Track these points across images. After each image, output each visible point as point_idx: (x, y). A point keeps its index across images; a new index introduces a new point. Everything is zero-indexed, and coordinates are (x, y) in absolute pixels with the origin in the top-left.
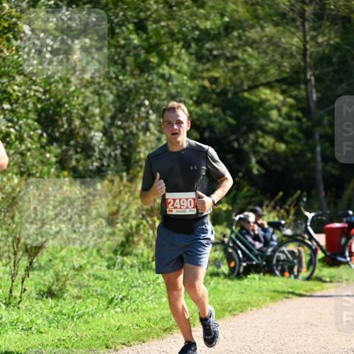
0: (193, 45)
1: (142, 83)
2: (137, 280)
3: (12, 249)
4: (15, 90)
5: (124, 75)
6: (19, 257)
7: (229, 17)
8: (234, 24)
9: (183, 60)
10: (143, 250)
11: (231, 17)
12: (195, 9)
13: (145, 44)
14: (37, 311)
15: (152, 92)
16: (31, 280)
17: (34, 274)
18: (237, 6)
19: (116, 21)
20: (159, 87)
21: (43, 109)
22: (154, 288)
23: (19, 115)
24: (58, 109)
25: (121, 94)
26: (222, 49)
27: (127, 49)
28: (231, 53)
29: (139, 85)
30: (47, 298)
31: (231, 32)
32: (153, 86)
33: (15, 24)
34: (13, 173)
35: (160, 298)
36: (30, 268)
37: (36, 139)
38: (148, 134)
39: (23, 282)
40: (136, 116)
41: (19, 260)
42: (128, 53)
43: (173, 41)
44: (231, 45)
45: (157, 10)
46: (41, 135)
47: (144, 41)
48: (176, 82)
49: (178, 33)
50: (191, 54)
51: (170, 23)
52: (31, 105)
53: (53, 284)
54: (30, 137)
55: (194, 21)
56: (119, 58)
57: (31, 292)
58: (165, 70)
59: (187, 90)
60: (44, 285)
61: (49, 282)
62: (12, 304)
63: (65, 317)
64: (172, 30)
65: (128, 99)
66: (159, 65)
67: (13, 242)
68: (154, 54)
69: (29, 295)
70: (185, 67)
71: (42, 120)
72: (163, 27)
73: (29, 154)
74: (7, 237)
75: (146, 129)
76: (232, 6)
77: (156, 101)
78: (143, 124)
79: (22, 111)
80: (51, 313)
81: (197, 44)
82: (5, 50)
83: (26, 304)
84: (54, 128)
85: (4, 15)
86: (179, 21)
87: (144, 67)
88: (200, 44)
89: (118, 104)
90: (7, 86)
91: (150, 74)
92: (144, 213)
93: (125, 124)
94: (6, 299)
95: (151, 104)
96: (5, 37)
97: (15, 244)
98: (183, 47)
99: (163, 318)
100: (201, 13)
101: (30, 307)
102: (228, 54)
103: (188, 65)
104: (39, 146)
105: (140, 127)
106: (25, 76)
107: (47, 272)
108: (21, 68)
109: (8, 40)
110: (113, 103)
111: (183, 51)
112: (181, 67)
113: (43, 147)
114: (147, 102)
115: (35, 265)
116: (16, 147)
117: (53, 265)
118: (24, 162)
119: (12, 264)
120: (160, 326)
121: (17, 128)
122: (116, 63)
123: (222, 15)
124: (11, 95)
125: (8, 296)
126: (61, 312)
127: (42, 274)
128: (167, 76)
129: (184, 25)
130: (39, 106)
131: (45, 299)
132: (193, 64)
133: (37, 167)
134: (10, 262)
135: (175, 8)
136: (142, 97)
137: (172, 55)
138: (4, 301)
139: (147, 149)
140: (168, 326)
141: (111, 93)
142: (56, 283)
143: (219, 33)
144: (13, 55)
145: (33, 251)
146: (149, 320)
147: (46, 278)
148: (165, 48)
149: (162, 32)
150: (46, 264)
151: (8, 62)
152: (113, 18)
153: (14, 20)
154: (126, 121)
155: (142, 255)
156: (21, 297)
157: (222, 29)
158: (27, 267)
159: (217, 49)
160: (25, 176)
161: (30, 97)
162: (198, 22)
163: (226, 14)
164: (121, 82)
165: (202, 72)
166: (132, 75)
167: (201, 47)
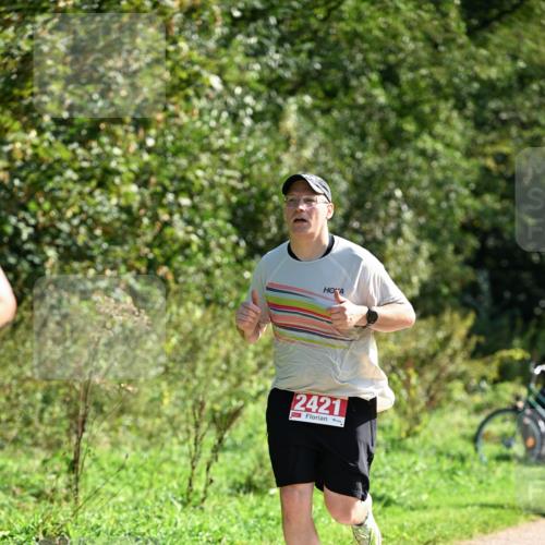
0: (470, 105)
1: (390, 163)
2: (383, 465)
3: (192, 419)
4: (199, 176)
5: (364, 150)
6: (202, 430)
7: (525, 61)
8: (532, 72)
9: (454, 127)
10: (392, 420)
11: (529, 62)
12: (473, 49)
13: (396, 104)
14: (230, 514)
15: (407, 178)
16: (221, 465)
17: (225, 457)
18: (537, 43)
19: (351, 67)
20: (418, 169)
21: (240, 204)
22: (410, 478)
23: (202, 213)
24: (262, 204)
25: (359, 180)
26: (514, 110)
27: (368, 110)
28: (528, 117)
29: (387, 167)
30: (245, 493)
31: (528, 84)
32: (407, 167)
33: (198, 75)
34: (194, 302)
35: (419, 493)
36: (219, 448)
37: (229, 249)
38: (400, 242)
39: (208, 469)
40: (382, 214)
41: (203, 435)
42: (369, 117)
43: (439, 98)
44: (528, 104)
45: (414, 52)
46: (237, 244)
47: (394, 98)
48: (443, 162)
49: (447, 86)
50: (466, 118)
51: (434, 70)
52: (221, 199)
53: (254, 473)
54: (220, 246)
55: (472, 68)
56: (357, 125)
57: (221, 485)
58: (426, 142)
59: (460, 173)
60: (241, 474)
61: (249, 469)
62: (192, 503)
63: (273, 523)
64: (438, 82)
65: (369, 188)
66: (417, 135)
67: (194, 407)
68: (409, 118)
69: (218, 489)
70: (458, 139)
71: (239, 220)
72: (423, 77)
73: (217, 272)
74: (184, 400)
75: (398, 234)
76: (529, 44)
77: (413, 192)
78: (392, 226)
79: (208, 206)
80: (251, 516)
81: (476, 103)
82: (182, 114)
83: (214, 503)
84: (256, 231)
85: (181, 60)
86: (448, 67)
87: (394, 139)
88: (481, 102)
89: (355, 196)
90: (185, 170)
91: (404, 149)
92: (394, 363)
93: (366, 227)
94: (182, 495)
95: (405, 196)
96: (181, 93)
97: (197, 412)
98: (456, 107)
99: (423, 525)
100: (481, 55)
101: (219, 508)
102: (524, 118)
103: (463, 135)
104: (233, 259)
105: (388, 230)
106: (213, 152)
107: (245, 454)
108: (205, 141)
109: (187, 99)
110: (347, 194)
111: (455, 114)
112: (452, 139)
113: (239, 261)
114: (398, 193)
115: (228, 442)
116: (198, 263)
117: (255, 444)
118: (210, 285)
119: (192, 441)
120: (419, 536)
121: (200, 232)
122: (351, 132)
123: (515, 58)
124: (193, 184)
125: (185, 491)
126: (266, 516)
127: (238, 457)
128: (430, 152)
129: (455, 74)
130: (234, 199)
131: (241, 494)
132: (471, 133)
133: (230, 293)
134: (188, 439)
135: (442, 48)
136: (391, 185)
137: (437, 120)
138: (180, 499)
139: (399, 264)
140: (431, 538)
141: (344, 178)
142: (259, 471)
143: (511, 87)
144: (194, 122)
145: (224, 420)
146: (402, 528)
147: (243, 462)
148: (427, 109)
149: (423, 84)
150: (243, 442)
151: (186, 133)
152: (347, 63)
153: (196, 68)
154: (367, 221)
155: (391, 427)
156: (205, 492)
157: (514, 78)
158: (215, 446)
159: (506, 110)
160: (212, 307)
161: (221, 185)
162: (477, 69)
163: (521, 55)
164: (359, 162)
165: (484, 145)
166: (377, 151)
167: (483, 107)
